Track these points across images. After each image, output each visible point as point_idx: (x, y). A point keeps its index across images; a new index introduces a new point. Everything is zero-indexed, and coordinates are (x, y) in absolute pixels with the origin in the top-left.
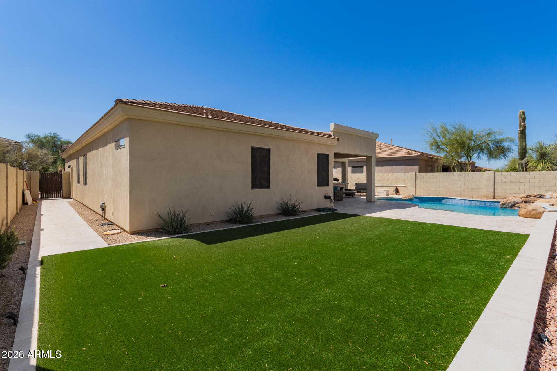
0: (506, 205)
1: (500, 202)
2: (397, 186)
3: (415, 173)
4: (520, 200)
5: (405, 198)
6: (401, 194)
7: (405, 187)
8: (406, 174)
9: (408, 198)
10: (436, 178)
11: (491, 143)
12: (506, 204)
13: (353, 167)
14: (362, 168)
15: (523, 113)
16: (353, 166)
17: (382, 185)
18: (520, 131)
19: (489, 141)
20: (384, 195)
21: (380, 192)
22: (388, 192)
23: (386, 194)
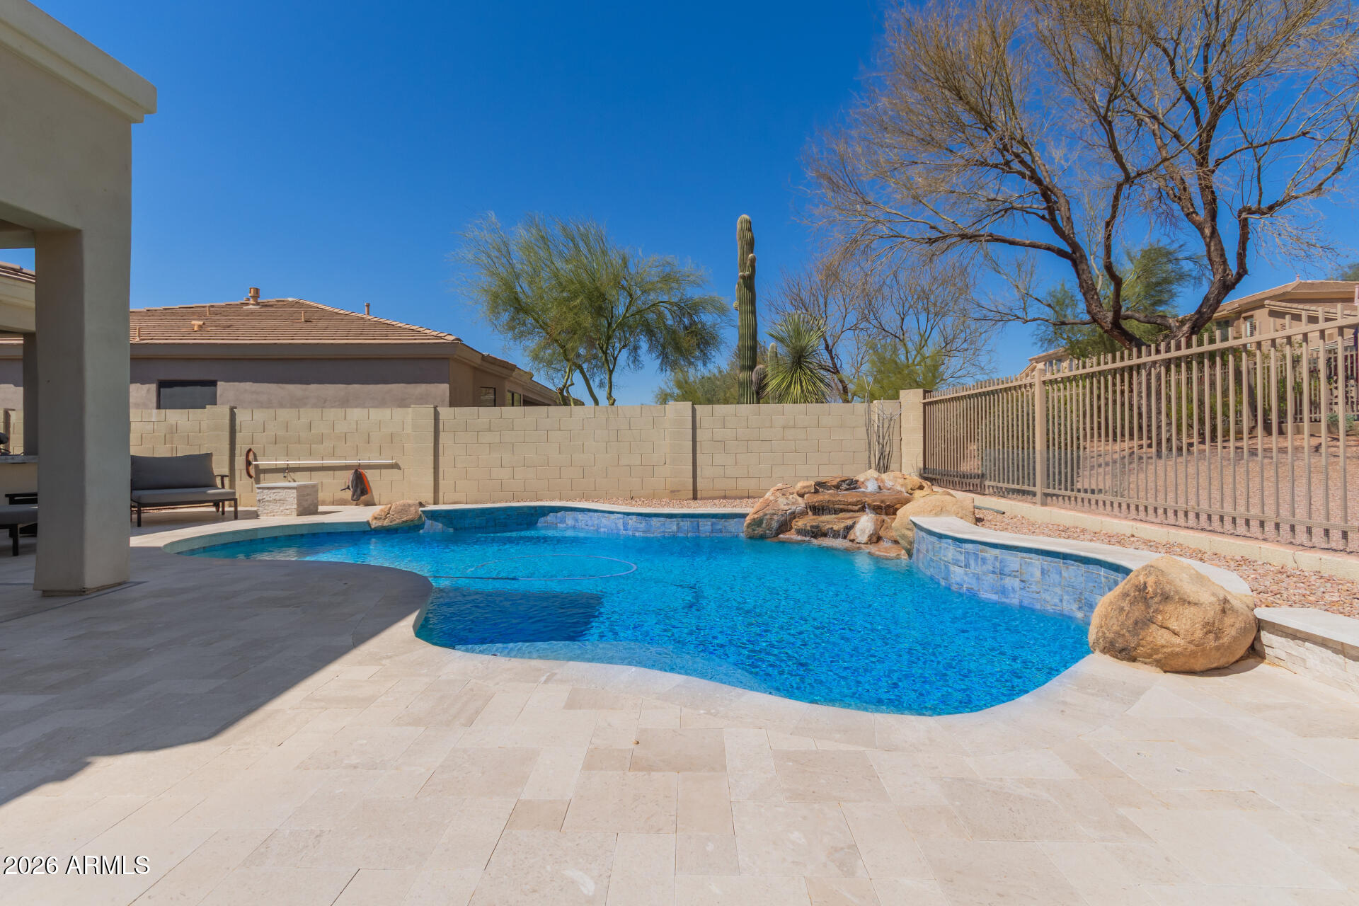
0: (764, 525)
1: (744, 516)
2: (359, 465)
3: (435, 408)
4: (801, 503)
5: (386, 523)
6: (376, 500)
7: (395, 466)
8: (399, 413)
9: (398, 520)
10: (513, 430)
11: (669, 310)
12: (765, 522)
13: (162, 385)
14: (212, 388)
15: (747, 226)
16: (163, 377)
17: (293, 463)
18: (742, 281)
19: (665, 305)
20: (288, 512)
21: (268, 499)
22: (308, 495)
23: (295, 506)
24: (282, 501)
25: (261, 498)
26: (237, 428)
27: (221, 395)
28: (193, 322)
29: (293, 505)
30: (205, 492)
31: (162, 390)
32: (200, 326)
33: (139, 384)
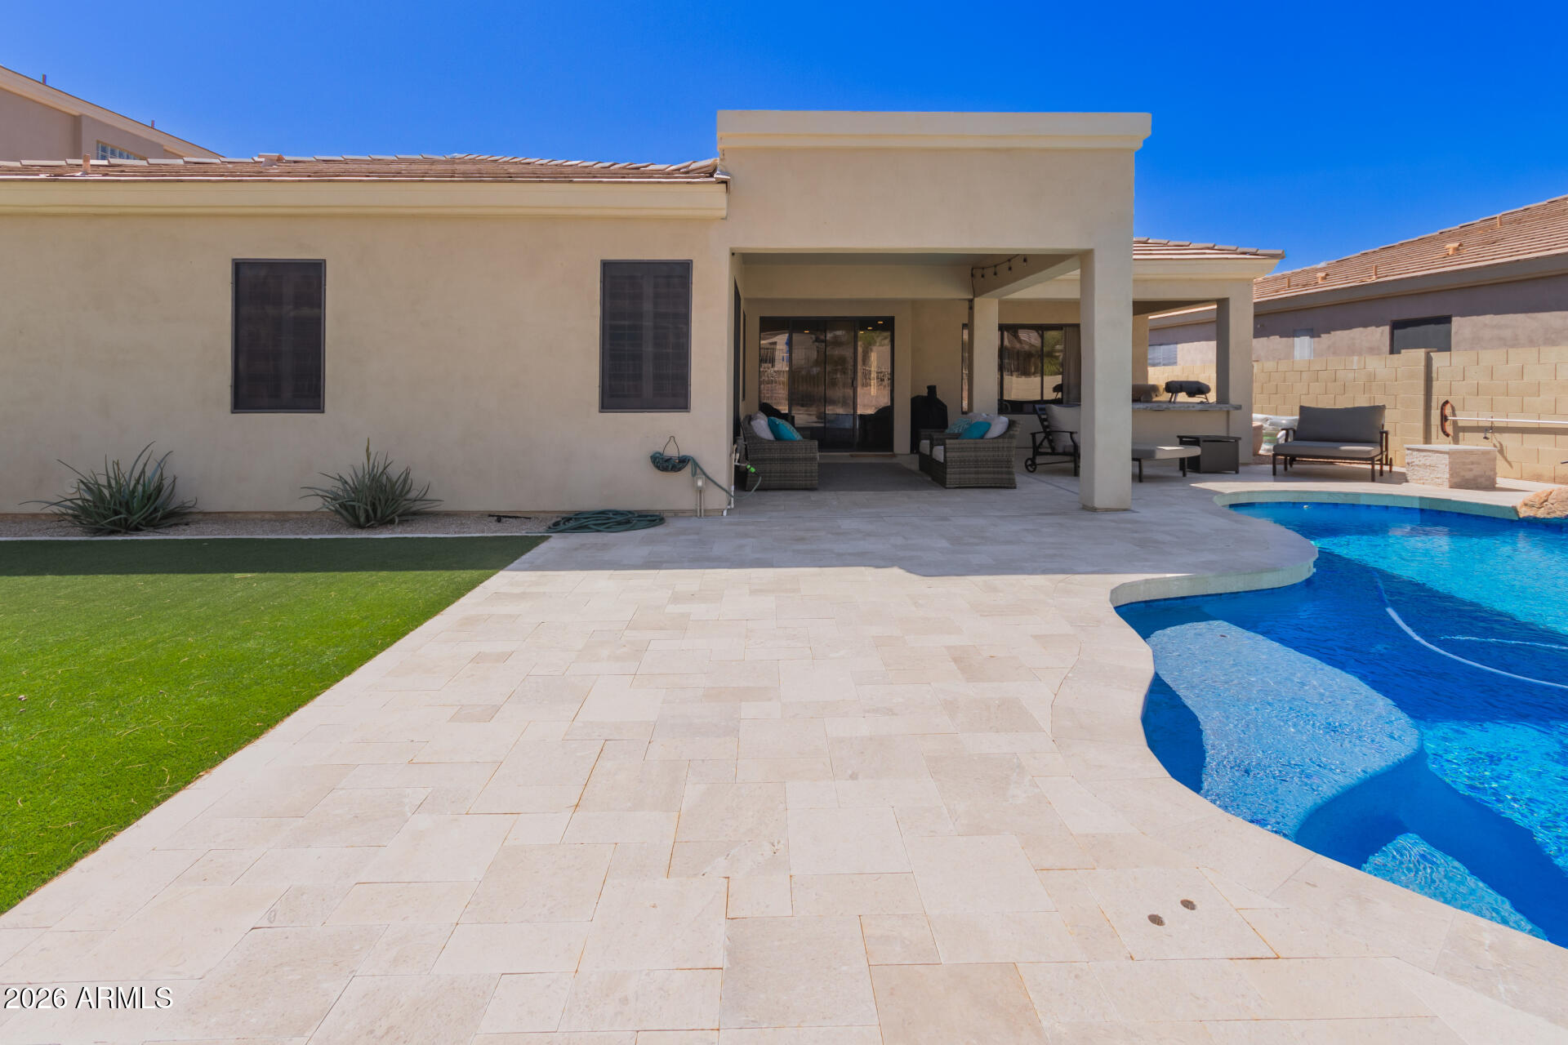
13: (1396, 326)
14: (1443, 325)
16: (1396, 317)
17: (1499, 421)
20: (1439, 481)
21: (1417, 463)
22: (1472, 463)
23: (1447, 476)
24: (1431, 467)
25: (1410, 461)
26: (1434, 375)
27: (1456, 333)
28: (1448, 246)
29: (1444, 474)
30: (1336, 448)
31: (1395, 331)
32: (1456, 249)
33: (1374, 328)
